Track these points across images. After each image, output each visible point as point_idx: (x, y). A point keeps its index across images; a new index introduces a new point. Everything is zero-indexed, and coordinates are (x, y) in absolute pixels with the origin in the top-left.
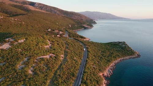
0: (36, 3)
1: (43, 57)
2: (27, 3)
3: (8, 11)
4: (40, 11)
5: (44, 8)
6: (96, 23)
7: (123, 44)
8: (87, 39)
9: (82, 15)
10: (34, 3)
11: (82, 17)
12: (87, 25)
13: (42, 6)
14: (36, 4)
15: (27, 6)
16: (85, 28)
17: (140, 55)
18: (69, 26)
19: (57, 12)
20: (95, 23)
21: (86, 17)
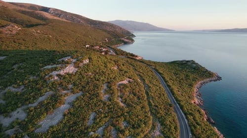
0: (49, 8)
1: (122, 82)
2: (37, 7)
3: (18, 19)
4: (60, 20)
5: (62, 15)
6: (135, 36)
7: (193, 63)
8: (140, 58)
9: (116, 26)
10: (47, 8)
11: (116, 28)
12: (127, 39)
13: (60, 13)
14: (51, 9)
15: (41, 13)
16: (126, 43)
17: (220, 76)
18: (106, 40)
19: (81, 21)
20: (133, 36)
21: (121, 28)
